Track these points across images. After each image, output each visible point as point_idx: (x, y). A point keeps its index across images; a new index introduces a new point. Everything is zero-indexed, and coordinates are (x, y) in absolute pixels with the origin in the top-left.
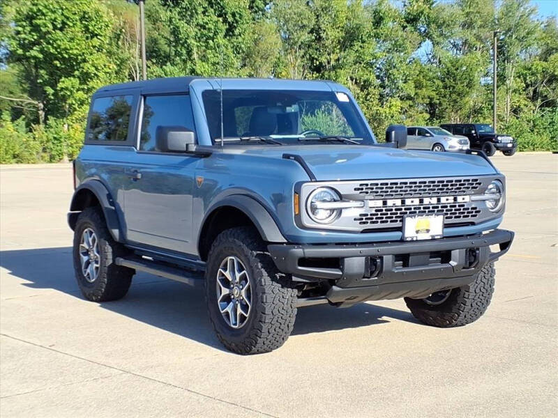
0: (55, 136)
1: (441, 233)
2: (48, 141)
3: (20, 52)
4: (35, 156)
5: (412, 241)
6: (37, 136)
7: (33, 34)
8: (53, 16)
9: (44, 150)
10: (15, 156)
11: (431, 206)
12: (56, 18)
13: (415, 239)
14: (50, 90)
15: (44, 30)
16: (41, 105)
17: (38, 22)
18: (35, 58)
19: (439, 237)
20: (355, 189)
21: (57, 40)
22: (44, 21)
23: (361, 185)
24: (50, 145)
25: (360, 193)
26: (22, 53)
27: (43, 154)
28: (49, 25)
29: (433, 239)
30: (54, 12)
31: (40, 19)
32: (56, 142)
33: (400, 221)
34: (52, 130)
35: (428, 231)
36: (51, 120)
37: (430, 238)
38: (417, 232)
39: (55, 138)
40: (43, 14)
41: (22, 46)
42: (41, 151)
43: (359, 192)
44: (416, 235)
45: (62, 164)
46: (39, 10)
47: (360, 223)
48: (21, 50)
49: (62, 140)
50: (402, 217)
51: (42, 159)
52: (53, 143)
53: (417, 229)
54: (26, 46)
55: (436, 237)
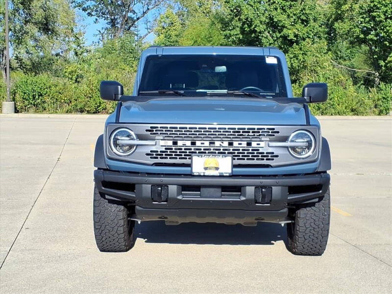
0: (384, 96)
1: (230, 171)
2: (378, 100)
3: (362, 36)
4: (368, 110)
5: (199, 176)
6: (371, 96)
7: (371, 23)
8: (385, 9)
9: (376, 107)
10: (352, 110)
11: (222, 148)
12: (387, 10)
13: (202, 174)
14: (382, 63)
15: (378, 19)
16: (377, 74)
17: (374, 14)
18: (371, 40)
19: (228, 175)
20: (147, 131)
21: (387, 26)
22: (378, 13)
23: (151, 127)
24: (380, 103)
25: (151, 134)
26: (363, 37)
27: (375, 109)
28: (382, 16)
29: (221, 176)
30: (386, 6)
31: (376, 12)
32: (384, 100)
33: (189, 158)
34: (382, 92)
35: (217, 169)
36: (382, 85)
37: (218, 175)
38: (206, 169)
39: (384, 98)
40: (378, 8)
41: (363, 32)
42: (373, 106)
43: (150, 132)
44: (204, 171)
45: (388, 117)
46: (375, 6)
47: (151, 158)
48: (362, 35)
49: (389, 99)
50: (190, 155)
51: (373, 113)
52: (382, 101)
53: (206, 166)
54: (366, 32)
55: (225, 175)
